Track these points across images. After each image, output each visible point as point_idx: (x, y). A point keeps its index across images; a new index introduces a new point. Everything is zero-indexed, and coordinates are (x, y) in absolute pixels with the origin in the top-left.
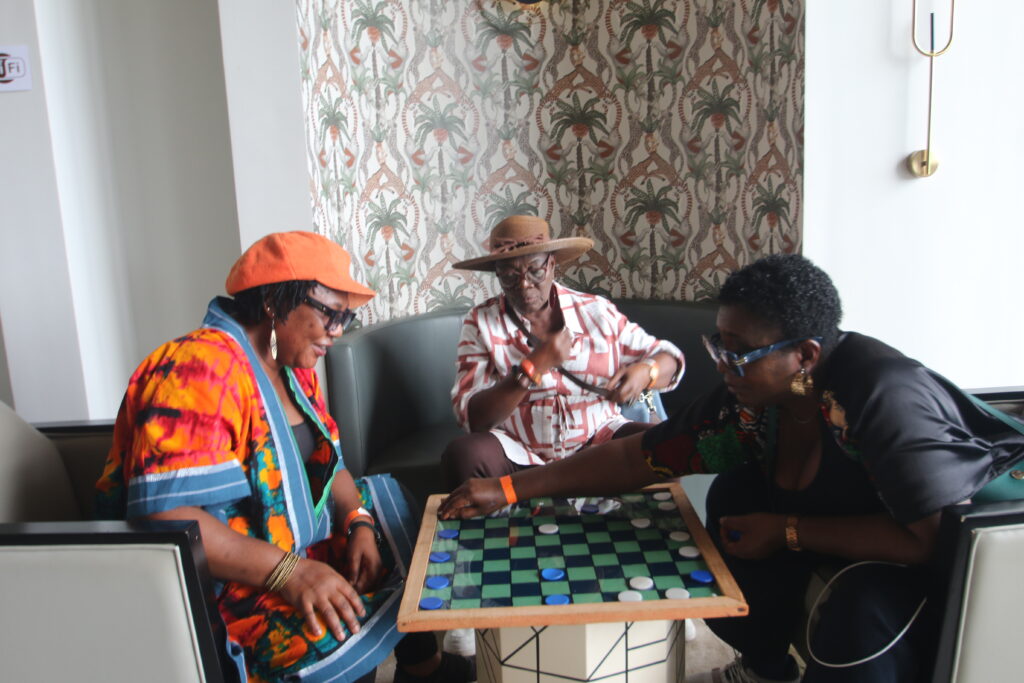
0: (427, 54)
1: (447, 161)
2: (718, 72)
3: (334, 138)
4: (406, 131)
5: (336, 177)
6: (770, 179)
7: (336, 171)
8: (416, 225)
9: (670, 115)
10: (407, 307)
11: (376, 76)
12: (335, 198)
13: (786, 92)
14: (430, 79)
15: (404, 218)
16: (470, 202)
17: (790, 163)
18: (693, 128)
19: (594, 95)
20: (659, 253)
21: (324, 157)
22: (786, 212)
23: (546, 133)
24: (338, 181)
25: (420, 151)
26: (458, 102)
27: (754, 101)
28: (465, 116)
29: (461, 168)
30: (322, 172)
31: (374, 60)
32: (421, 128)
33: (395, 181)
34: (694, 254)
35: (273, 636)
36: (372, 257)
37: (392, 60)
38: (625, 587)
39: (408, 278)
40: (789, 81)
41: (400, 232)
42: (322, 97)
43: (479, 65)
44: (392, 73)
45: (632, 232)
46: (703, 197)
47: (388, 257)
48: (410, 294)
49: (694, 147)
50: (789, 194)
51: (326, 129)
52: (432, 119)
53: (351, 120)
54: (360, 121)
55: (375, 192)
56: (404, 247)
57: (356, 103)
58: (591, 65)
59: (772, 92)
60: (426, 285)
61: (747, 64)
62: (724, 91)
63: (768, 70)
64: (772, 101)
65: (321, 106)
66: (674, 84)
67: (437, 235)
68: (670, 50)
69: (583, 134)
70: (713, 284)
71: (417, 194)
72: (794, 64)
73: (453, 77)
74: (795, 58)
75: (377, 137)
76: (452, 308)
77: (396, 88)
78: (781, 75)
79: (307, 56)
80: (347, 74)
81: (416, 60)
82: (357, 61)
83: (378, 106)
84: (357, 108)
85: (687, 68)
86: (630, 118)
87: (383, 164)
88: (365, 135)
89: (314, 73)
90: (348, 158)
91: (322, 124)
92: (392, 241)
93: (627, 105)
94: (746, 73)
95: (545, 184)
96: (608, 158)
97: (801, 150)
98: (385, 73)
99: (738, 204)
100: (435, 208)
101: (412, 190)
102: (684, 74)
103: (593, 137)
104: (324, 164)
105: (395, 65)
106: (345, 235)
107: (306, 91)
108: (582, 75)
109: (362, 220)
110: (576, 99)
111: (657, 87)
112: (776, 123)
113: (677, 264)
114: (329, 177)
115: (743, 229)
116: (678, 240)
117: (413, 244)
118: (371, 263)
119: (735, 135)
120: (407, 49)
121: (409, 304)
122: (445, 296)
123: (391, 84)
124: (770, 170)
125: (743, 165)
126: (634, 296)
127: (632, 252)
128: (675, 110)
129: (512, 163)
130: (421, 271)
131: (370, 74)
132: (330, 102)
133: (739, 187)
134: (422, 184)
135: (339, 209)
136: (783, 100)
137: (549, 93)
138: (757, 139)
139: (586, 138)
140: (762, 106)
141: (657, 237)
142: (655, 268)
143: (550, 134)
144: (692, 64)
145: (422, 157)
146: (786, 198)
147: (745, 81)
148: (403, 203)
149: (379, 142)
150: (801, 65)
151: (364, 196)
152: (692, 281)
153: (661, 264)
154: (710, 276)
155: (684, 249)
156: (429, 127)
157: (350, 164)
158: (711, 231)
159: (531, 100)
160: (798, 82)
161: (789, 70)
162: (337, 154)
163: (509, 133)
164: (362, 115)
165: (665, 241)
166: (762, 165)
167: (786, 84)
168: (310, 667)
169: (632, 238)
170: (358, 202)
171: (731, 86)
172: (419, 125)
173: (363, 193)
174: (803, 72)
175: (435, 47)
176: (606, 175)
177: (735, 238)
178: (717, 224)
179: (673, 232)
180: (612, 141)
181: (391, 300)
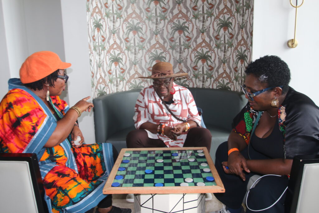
0: (130, 6)
1: (137, 41)
2: (226, 13)
3: (98, 32)
4: (123, 31)
5: (99, 44)
6: (241, 48)
7: (99, 43)
8: (126, 62)
9: (210, 27)
10: (122, 89)
11: (113, 12)
12: (98, 51)
13: (247, 19)
14: (131, 14)
15: (122, 59)
16: (144, 55)
17: (248, 43)
18: (217, 31)
19: (185, 21)
20: (205, 73)
21: (94, 38)
22: (246, 59)
23: (169, 33)
24: (99, 46)
25: (128, 38)
26: (140, 22)
27: (237, 22)
28: (143, 27)
29: (141, 44)
30: (93, 42)
31: (113, 7)
32: (128, 30)
33: (119, 47)
34: (216, 73)
35: (58, 196)
36: (111, 72)
37: (119, 7)
38: (183, 181)
39: (123, 79)
40: (248, 15)
41: (120, 64)
42: (94, 18)
43: (148, 10)
44: (119, 12)
45: (196, 66)
46: (220, 54)
47: (116, 72)
48: (123, 84)
49: (217, 38)
50: (247, 53)
51: (95, 28)
52: (132, 27)
53: (104, 26)
54: (107, 27)
55: (112, 50)
56: (122, 69)
57: (106, 21)
58: (184, 11)
59: (243, 19)
60: (129, 81)
61: (235, 10)
62: (227, 19)
63: (242, 12)
64: (243, 22)
65: (94, 21)
66: (211, 17)
67: (133, 66)
68: (210, 6)
69: (181, 33)
70: (222, 83)
71: (126, 52)
72: (250, 10)
73: (139, 14)
74: (250, 8)
75: (113, 32)
76: (137, 89)
77: (120, 17)
78: (246, 13)
79: (89, 4)
80: (103, 11)
81: (127, 8)
82: (107, 7)
83: (114, 22)
84: (107, 23)
85: (215, 12)
86: (197, 28)
87: (115, 41)
88: (109, 32)
89: (91, 10)
90: (103, 39)
91: (94, 27)
92: (118, 67)
93: (196, 24)
94: (235, 13)
95: (169, 50)
96: (189, 42)
97: (252, 38)
98: (116, 11)
99: (231, 57)
100: (132, 57)
101: (125, 50)
102: (214, 14)
103: (184, 35)
104: (94, 40)
105: (120, 9)
106: (101, 64)
107: (88, 15)
108: (181, 14)
109: (108, 59)
110: (179, 22)
111: (205, 18)
112: (244, 29)
113: (211, 76)
114: (96, 44)
115: (233, 65)
116: (211, 69)
117: (124, 68)
118: (110, 74)
119: (231, 34)
120: (124, 4)
121: (123, 87)
122: (135, 85)
123: (118, 15)
124: (241, 45)
125: (233, 44)
126: (197, 87)
127: (196, 72)
128: (211, 26)
129: (158, 42)
130: (127, 77)
131: (111, 11)
132: (97, 20)
133: (231, 51)
134: (128, 49)
135: (99, 55)
136: (246, 21)
137: (171, 20)
138: (238, 35)
139: (182, 35)
140: (240, 24)
141: (205, 68)
142: (204, 78)
143: (170, 33)
144: (217, 11)
145: (128, 40)
146: (247, 55)
147: (234, 16)
148: (121, 54)
149: (114, 34)
150: (252, 10)
151: (108, 52)
152: (215, 82)
153: (206, 76)
154: (221, 80)
155: (213, 72)
156: (131, 30)
157: (103, 41)
158: (222, 66)
159: (165, 22)
160: (251, 15)
161: (249, 12)
162: (99, 37)
163: (157, 32)
164: (108, 25)
165: (207, 69)
166: (239, 44)
167: (247, 16)
168: (70, 207)
169: (196, 68)
170: (106, 53)
171: (230, 18)
172: (127, 29)
173: (108, 51)
174: (253, 12)
175: (133, 4)
176: (188, 47)
177: (230, 68)
178: (224, 63)
179: (210, 66)
180: (191, 36)
181: (117, 86)
